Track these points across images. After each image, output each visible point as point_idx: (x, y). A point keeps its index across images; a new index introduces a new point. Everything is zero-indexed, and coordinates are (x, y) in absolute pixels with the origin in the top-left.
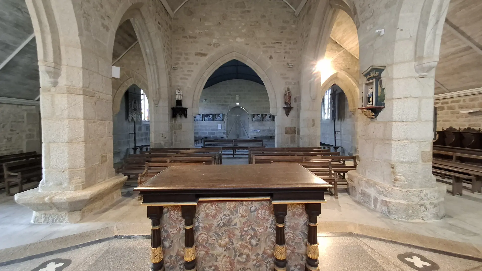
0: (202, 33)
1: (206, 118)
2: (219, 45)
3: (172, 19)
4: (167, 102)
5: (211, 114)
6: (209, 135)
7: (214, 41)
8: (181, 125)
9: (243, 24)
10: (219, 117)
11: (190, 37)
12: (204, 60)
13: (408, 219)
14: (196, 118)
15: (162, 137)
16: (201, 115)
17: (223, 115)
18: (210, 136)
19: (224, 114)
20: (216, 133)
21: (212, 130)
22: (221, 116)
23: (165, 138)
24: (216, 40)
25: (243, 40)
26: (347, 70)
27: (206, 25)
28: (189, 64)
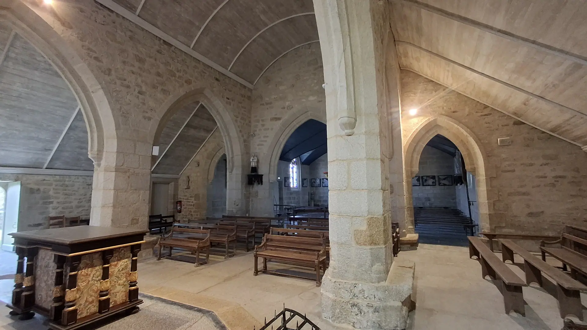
0: (277, 97)
2: (292, 107)
3: (252, 90)
4: (241, 169)
7: (287, 103)
8: (257, 192)
9: (316, 81)
11: (267, 104)
12: (279, 123)
13: (334, 321)
15: (235, 204)
23: (237, 205)
24: (289, 103)
25: (315, 98)
26: (452, 115)
27: (280, 89)
28: (265, 129)
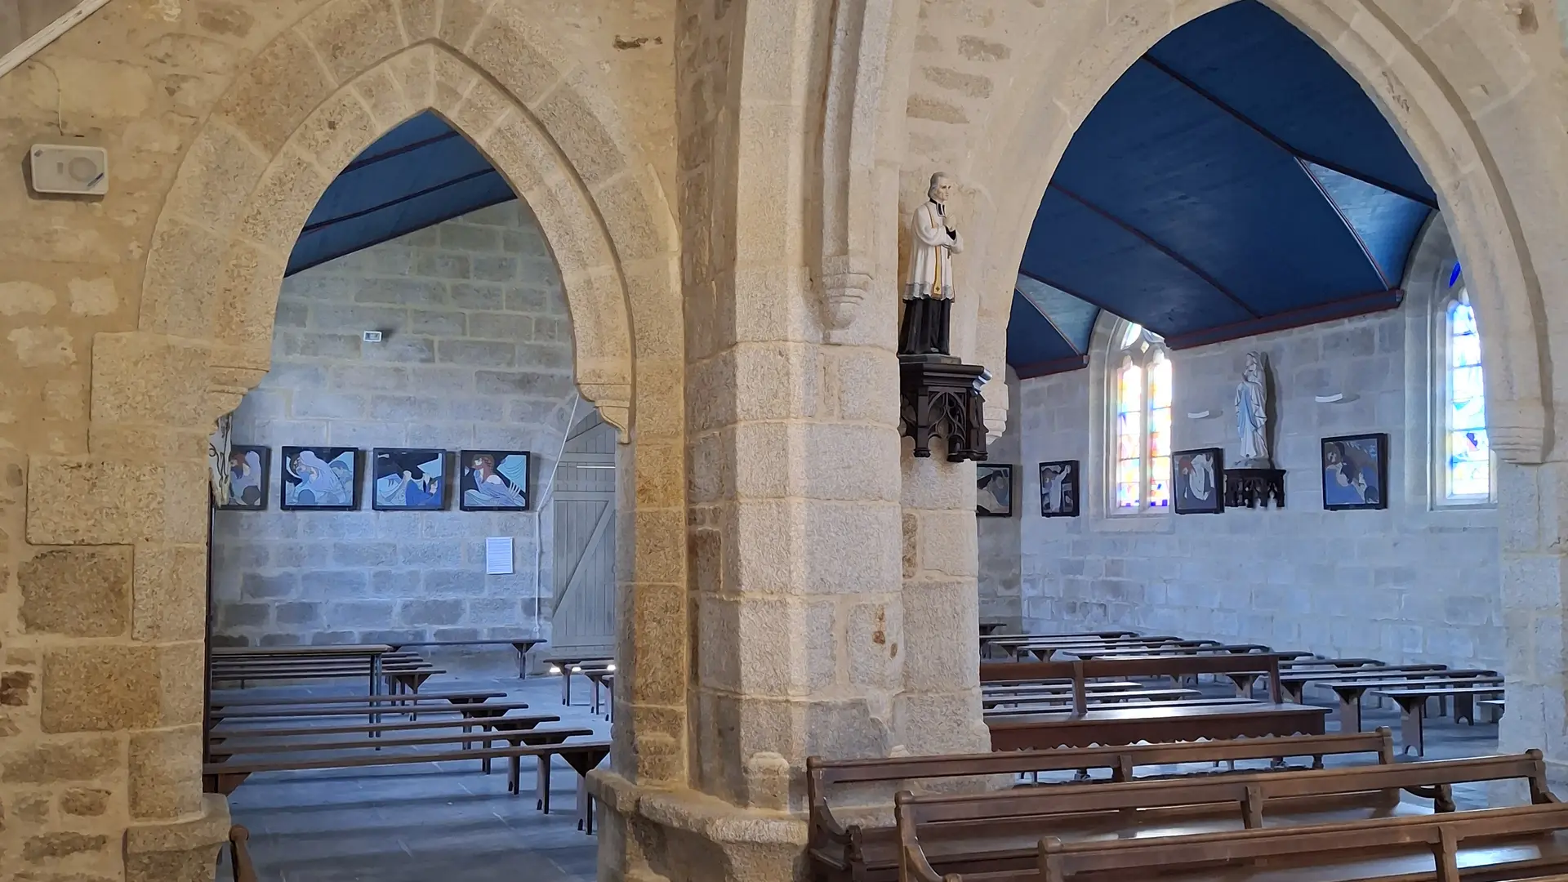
1: (391, 488)
5: (431, 455)
6: (406, 628)
10: (495, 479)
14: (297, 481)
16: (348, 458)
17: (532, 462)
18: (419, 634)
19: (538, 458)
20: (467, 606)
21: (440, 581)
22: (513, 467)
